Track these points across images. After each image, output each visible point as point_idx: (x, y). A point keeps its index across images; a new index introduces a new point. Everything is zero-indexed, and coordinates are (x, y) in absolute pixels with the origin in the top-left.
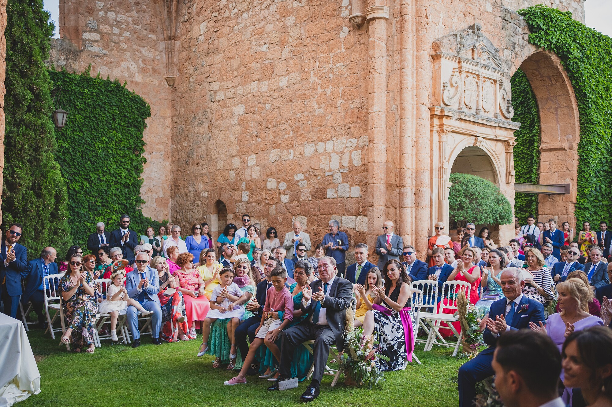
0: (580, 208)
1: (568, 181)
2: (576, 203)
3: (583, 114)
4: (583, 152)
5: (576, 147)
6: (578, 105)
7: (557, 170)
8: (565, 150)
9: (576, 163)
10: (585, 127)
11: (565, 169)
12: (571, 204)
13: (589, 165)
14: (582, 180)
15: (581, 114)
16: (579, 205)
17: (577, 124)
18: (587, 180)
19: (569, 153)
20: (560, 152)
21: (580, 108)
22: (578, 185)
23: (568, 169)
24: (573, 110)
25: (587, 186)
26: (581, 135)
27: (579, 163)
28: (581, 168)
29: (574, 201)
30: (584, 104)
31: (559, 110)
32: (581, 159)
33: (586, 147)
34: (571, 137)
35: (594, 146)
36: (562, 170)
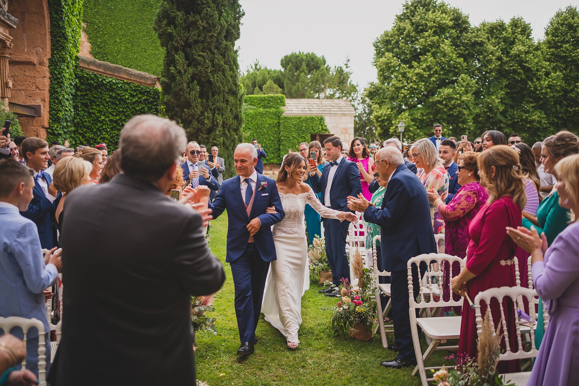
0: (53, 134)
1: (38, 102)
2: (49, 128)
3: (55, 25)
4: (55, 69)
5: (47, 62)
6: (51, 14)
7: (24, 88)
8: (34, 65)
9: (47, 82)
10: (58, 41)
11: (34, 87)
12: (42, 129)
13: (62, 85)
14: (54, 102)
15: (52, 25)
16: (53, 130)
17: (48, 37)
18: (60, 103)
19: (39, 69)
20: (27, 67)
21: (52, 18)
22: (50, 107)
23: (37, 87)
24: (44, 19)
25: (61, 109)
26: (52, 50)
27: (51, 82)
28: (54, 88)
29: (46, 125)
30: (57, 14)
31: (27, 16)
32: (53, 77)
33: (58, 64)
34: (41, 50)
35: (66, 64)
36: (30, 88)
